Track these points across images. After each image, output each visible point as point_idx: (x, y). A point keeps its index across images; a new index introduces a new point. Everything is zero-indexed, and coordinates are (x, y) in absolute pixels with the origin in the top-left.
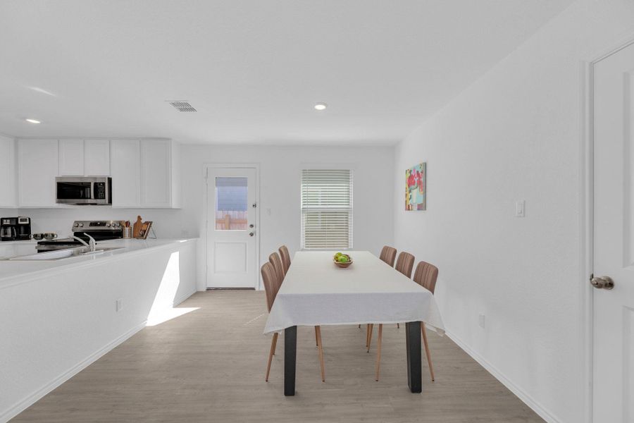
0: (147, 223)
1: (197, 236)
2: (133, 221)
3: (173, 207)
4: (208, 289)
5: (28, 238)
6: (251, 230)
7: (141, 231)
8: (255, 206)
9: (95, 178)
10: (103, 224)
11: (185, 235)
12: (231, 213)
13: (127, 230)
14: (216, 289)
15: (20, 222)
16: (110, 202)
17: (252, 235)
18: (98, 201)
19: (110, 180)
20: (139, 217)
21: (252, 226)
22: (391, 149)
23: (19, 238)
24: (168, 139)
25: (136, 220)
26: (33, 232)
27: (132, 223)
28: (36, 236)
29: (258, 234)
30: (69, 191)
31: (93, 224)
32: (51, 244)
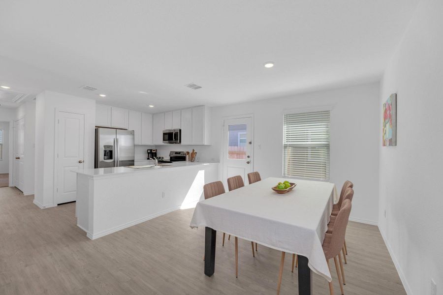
0: (195, 153)
1: (218, 161)
3: (205, 144)
6: (248, 160)
8: (250, 143)
9: (175, 130)
10: (179, 153)
13: (187, 156)
15: (153, 152)
16: (180, 142)
17: (248, 163)
18: (176, 141)
19: (180, 130)
21: (249, 157)
22: (376, 84)
24: (203, 106)
25: (192, 151)
26: (157, 156)
27: (190, 153)
28: (158, 158)
29: (252, 163)
31: (176, 153)
32: (161, 161)
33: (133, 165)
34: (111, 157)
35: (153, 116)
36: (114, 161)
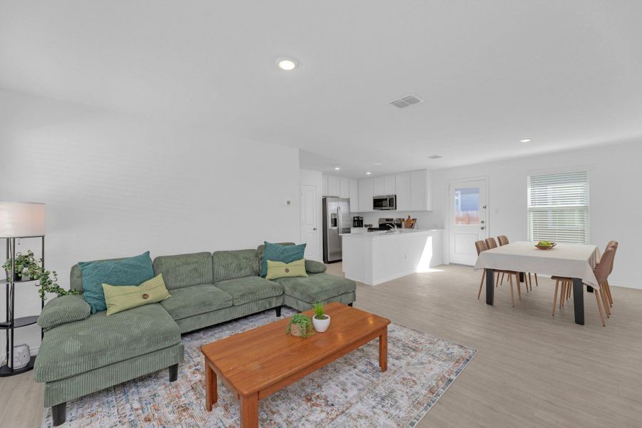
0: (413, 219)
1: (443, 228)
2: (406, 218)
3: (429, 210)
4: (451, 264)
5: (362, 226)
6: (482, 225)
7: (411, 224)
8: (485, 207)
9: (389, 196)
10: (392, 220)
11: (435, 227)
12: (470, 212)
13: (403, 223)
14: (456, 264)
15: (359, 219)
16: (396, 208)
17: (483, 228)
18: (390, 208)
19: (396, 196)
20: (409, 217)
21: (483, 222)
23: (359, 226)
24: (425, 170)
26: (364, 224)
27: (406, 219)
28: (366, 226)
29: (488, 229)
30: (378, 203)
31: (387, 220)
32: (371, 229)
33: (350, 232)
34: (335, 225)
35: (358, 182)
36: (338, 229)
